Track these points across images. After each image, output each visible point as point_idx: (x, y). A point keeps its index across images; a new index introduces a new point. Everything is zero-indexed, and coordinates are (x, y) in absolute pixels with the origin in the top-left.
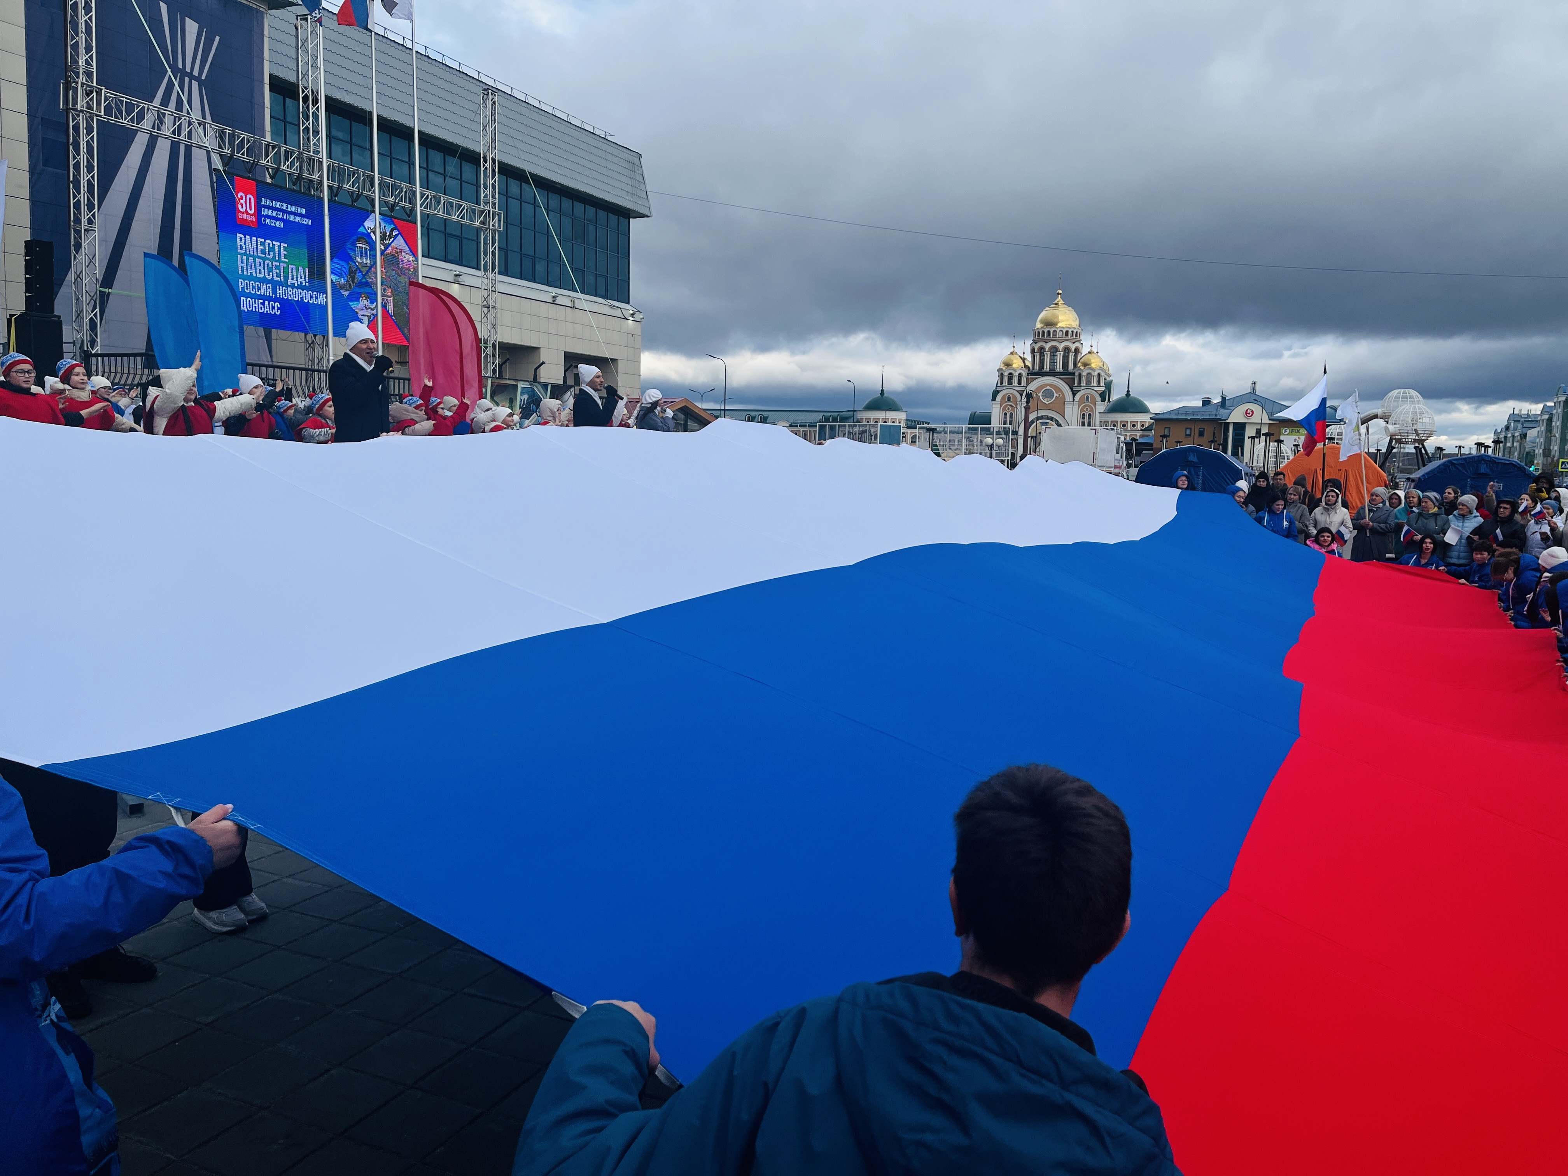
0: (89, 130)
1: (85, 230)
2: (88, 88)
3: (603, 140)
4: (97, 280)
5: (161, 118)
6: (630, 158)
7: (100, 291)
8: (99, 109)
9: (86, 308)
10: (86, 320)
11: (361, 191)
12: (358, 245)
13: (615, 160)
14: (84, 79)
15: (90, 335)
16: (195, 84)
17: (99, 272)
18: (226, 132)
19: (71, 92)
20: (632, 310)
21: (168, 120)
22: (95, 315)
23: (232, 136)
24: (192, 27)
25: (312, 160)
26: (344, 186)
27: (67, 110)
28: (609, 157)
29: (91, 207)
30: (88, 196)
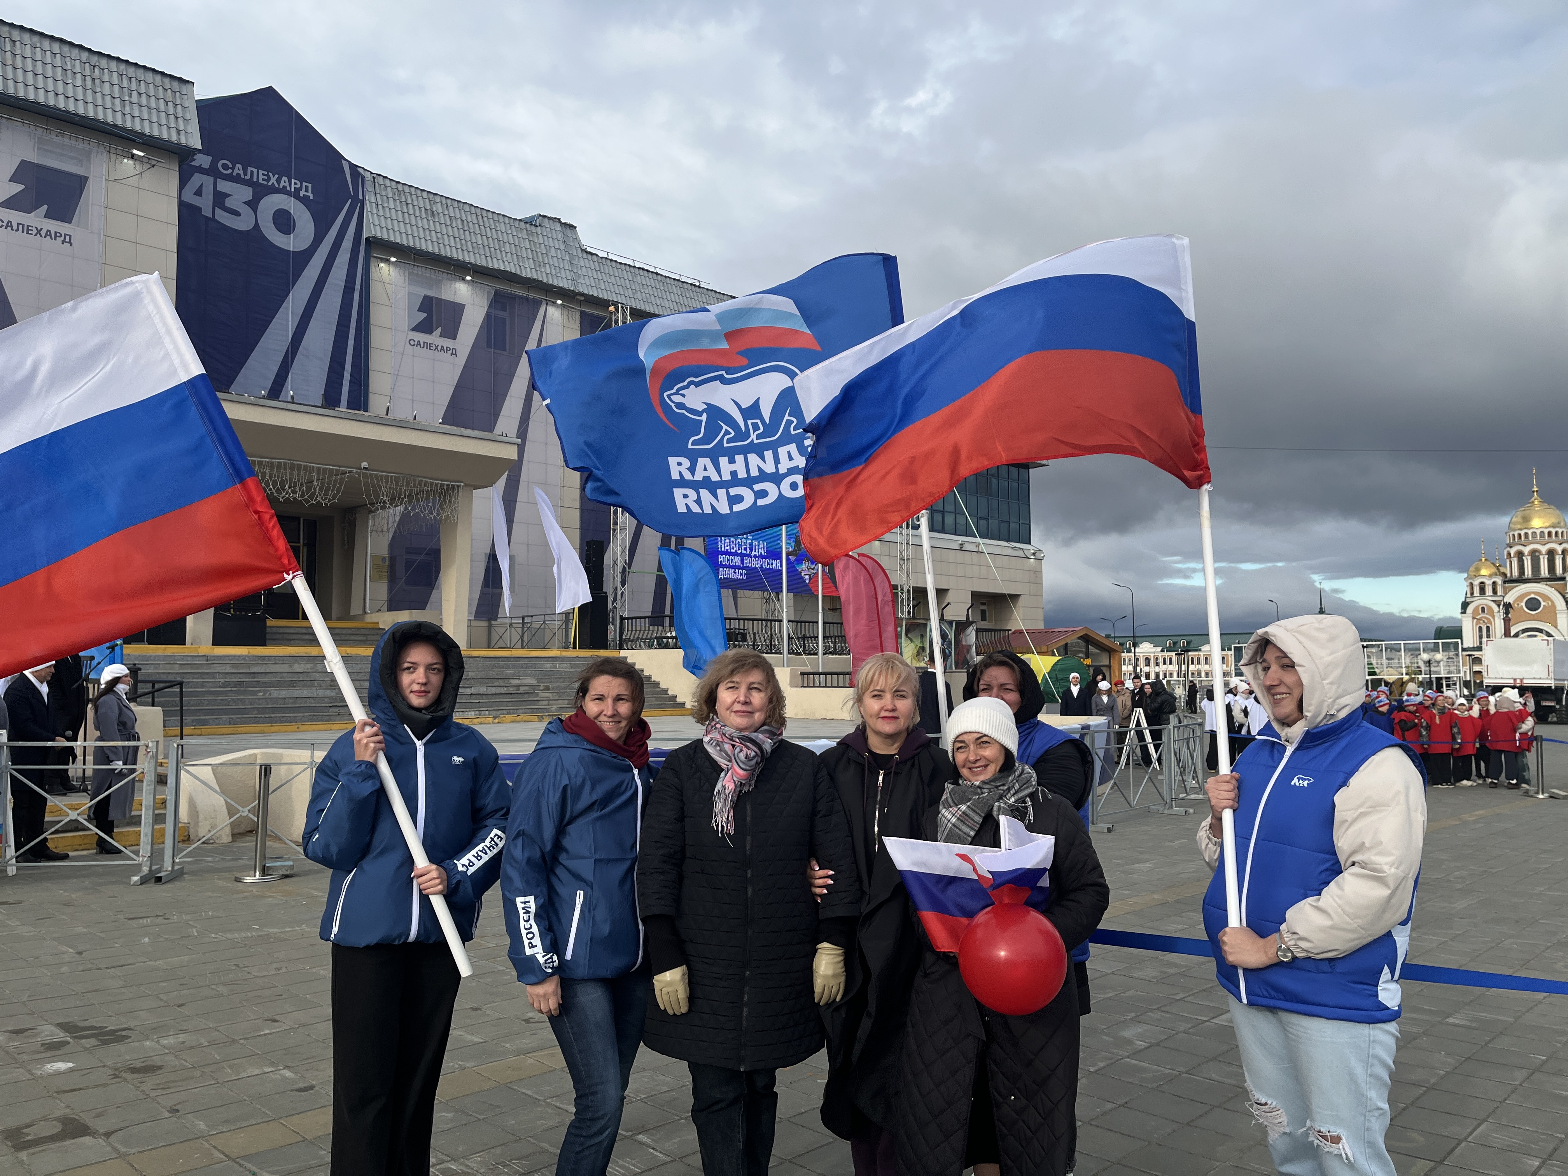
1: (620, 529)
4: (626, 564)
9: (619, 585)
10: (619, 593)
17: (627, 559)
20: (1033, 550)
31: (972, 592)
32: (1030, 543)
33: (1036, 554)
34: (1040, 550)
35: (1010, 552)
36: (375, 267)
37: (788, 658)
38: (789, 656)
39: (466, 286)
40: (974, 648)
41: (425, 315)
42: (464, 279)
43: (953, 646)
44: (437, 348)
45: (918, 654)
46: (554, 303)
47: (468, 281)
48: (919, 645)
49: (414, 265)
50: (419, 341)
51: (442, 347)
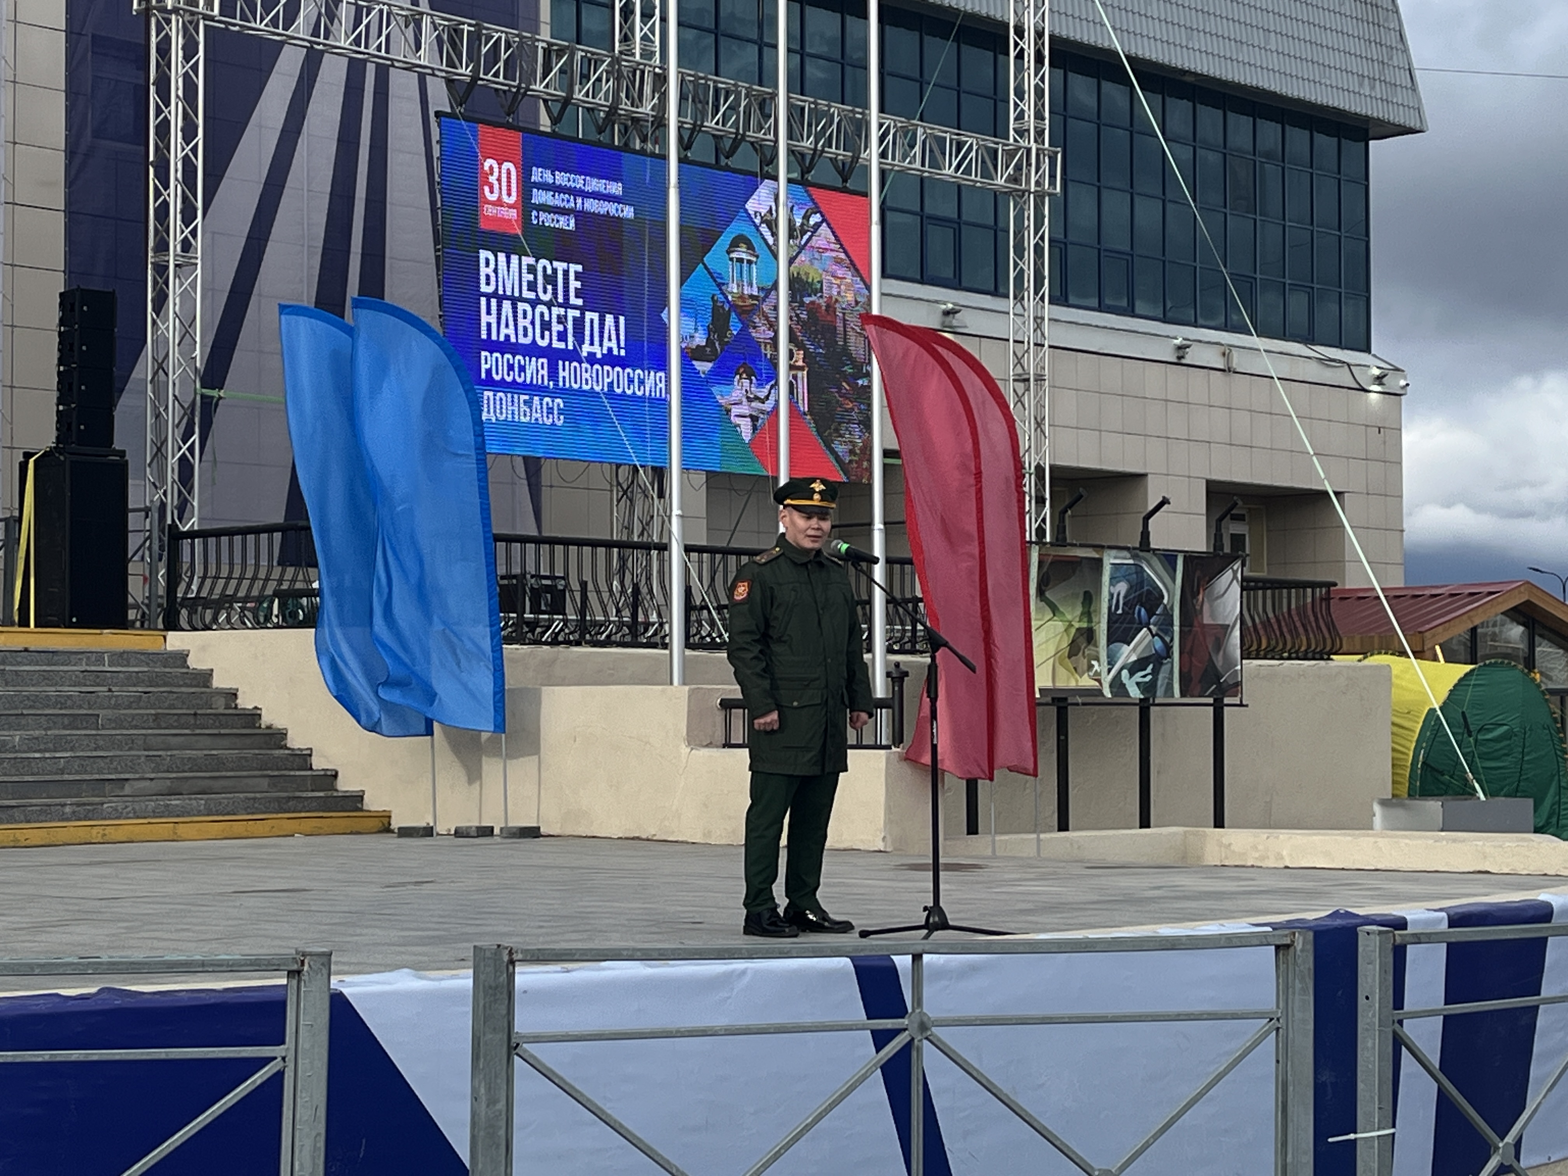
0: (189, 51)
1: (177, 266)
4: (196, 371)
7: (203, 396)
9: (173, 434)
10: (172, 461)
11: (741, 131)
15: (180, 492)
17: (199, 356)
18: (463, 30)
20: (1378, 367)
21: (345, 12)
22: (191, 449)
23: (475, 38)
25: (638, 72)
26: (706, 124)
27: (146, 12)
29: (188, 215)
30: (183, 192)
31: (1209, 483)
32: (1367, 349)
33: (1385, 380)
34: (1397, 369)
35: (1314, 371)
37: (684, 660)
38: (688, 652)
40: (1237, 633)
43: (1176, 628)
45: (1074, 650)
48: (1077, 625)
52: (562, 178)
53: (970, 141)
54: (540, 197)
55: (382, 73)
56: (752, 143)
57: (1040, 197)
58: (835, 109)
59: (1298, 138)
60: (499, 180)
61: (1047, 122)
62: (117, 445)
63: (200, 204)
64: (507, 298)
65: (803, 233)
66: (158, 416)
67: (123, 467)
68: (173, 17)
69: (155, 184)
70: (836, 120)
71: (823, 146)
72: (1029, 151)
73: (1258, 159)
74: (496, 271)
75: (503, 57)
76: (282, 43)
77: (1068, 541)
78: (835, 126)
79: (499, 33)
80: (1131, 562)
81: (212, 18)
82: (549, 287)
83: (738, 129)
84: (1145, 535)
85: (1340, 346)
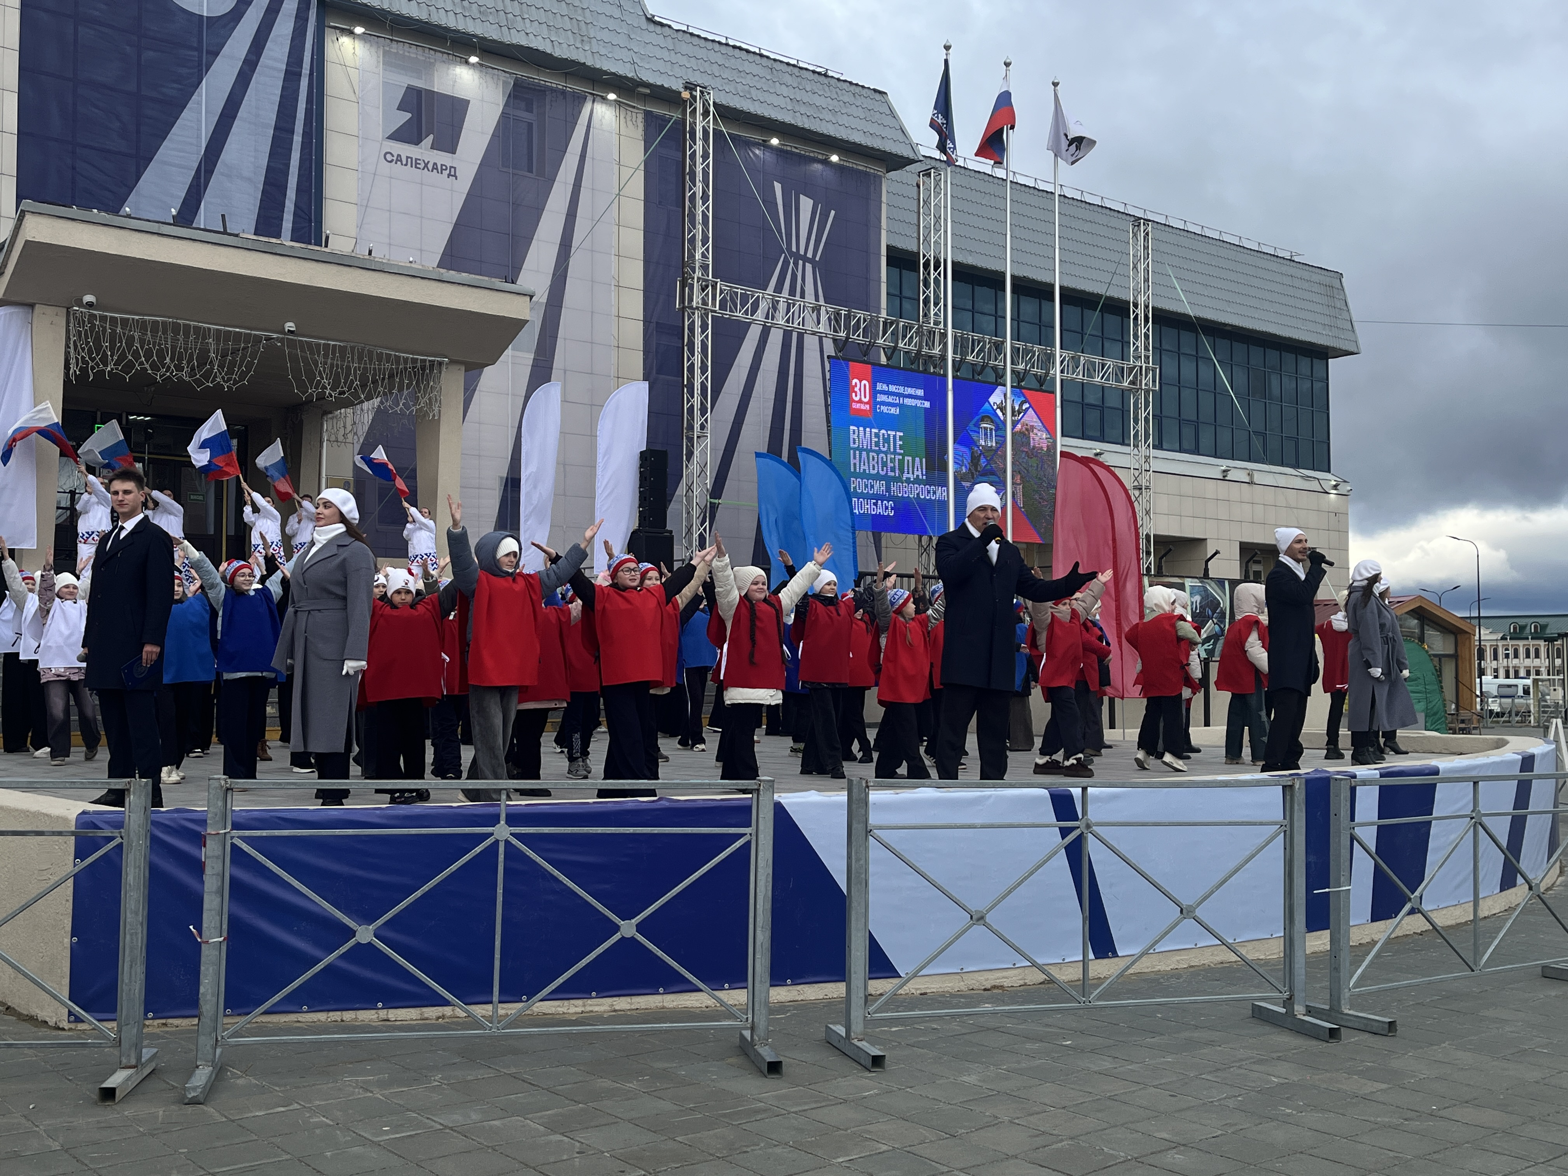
0: (704, 328)
1: (698, 437)
2: (704, 283)
3: (1288, 262)
4: (707, 490)
5: (775, 306)
6: (1327, 280)
7: (711, 503)
8: (714, 304)
9: (696, 522)
10: (696, 536)
11: (986, 361)
12: (983, 425)
13: (1306, 285)
14: (700, 273)
16: (809, 267)
17: (709, 483)
18: (841, 313)
19: (687, 288)
20: (1335, 481)
21: (782, 306)
22: (705, 530)
23: (848, 317)
24: (806, 204)
25: (932, 332)
26: (967, 358)
27: (683, 309)
28: (1297, 283)
29: (703, 411)
30: (701, 400)
31: (1241, 543)
32: (1329, 471)
33: (1338, 487)
34: (1345, 481)
35: (1299, 483)
36: (333, 42)
39: (471, 72)
41: (410, 115)
42: (467, 62)
44: (426, 165)
46: (604, 99)
47: (473, 65)
49: (392, 40)
50: (399, 156)
51: (435, 164)
52: (892, 388)
53: (1109, 363)
54: (881, 398)
55: (801, 337)
56: (992, 367)
57: (1147, 392)
58: (1036, 348)
59: (1289, 358)
60: (860, 389)
61: (1151, 352)
62: (668, 528)
63: (709, 406)
64: (865, 450)
65: (1019, 413)
66: (688, 513)
67: (671, 539)
68: (696, 312)
69: (687, 396)
70: (1037, 354)
71: (1030, 368)
72: (1141, 367)
73: (1267, 370)
74: (858, 436)
75: (862, 326)
76: (750, 323)
77: (1164, 574)
78: (1036, 357)
79: (860, 314)
80: (1200, 584)
81: (715, 312)
82: (886, 445)
83: (984, 360)
84: (1206, 570)
85: (1313, 469)
